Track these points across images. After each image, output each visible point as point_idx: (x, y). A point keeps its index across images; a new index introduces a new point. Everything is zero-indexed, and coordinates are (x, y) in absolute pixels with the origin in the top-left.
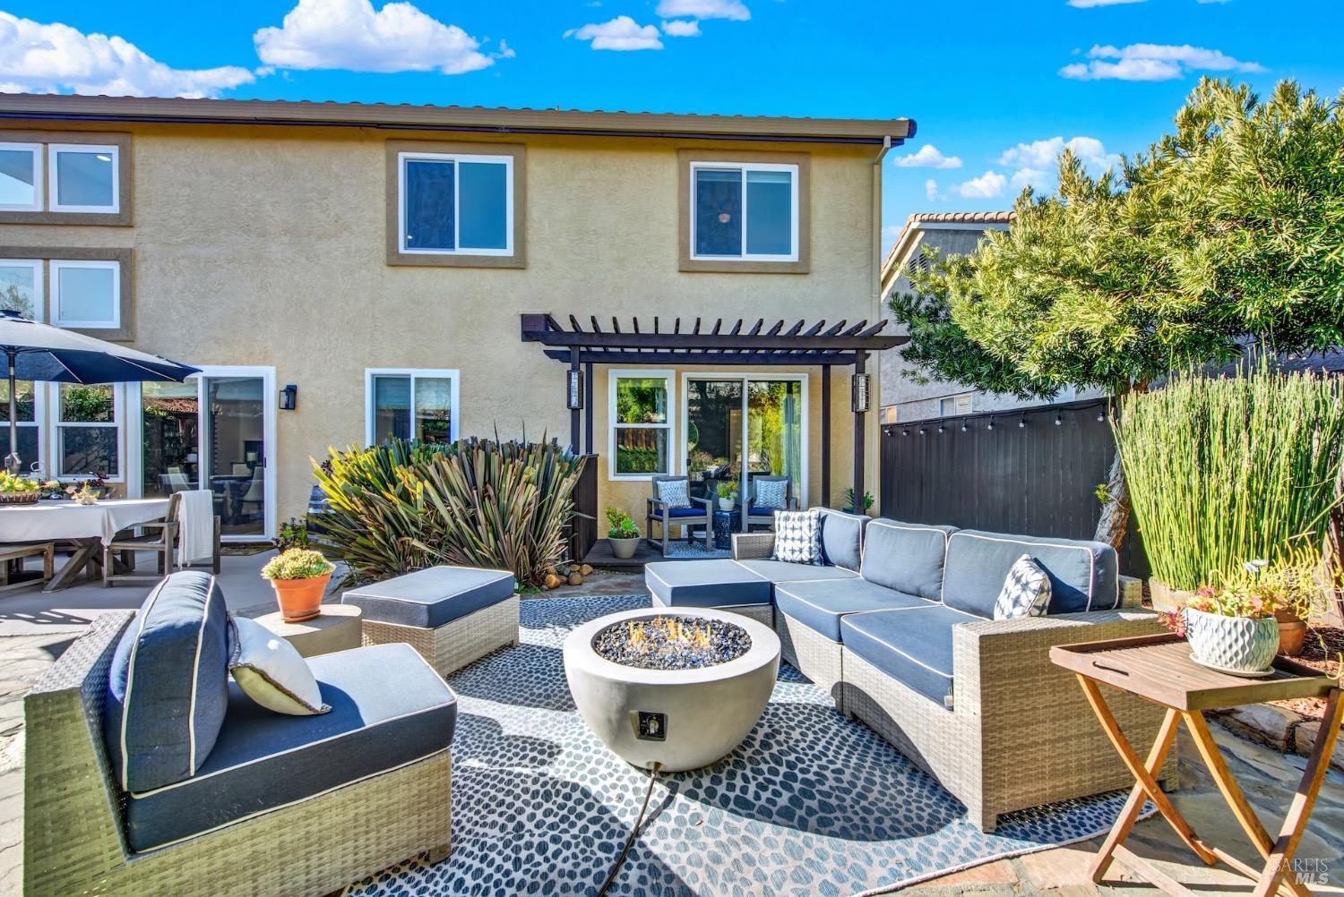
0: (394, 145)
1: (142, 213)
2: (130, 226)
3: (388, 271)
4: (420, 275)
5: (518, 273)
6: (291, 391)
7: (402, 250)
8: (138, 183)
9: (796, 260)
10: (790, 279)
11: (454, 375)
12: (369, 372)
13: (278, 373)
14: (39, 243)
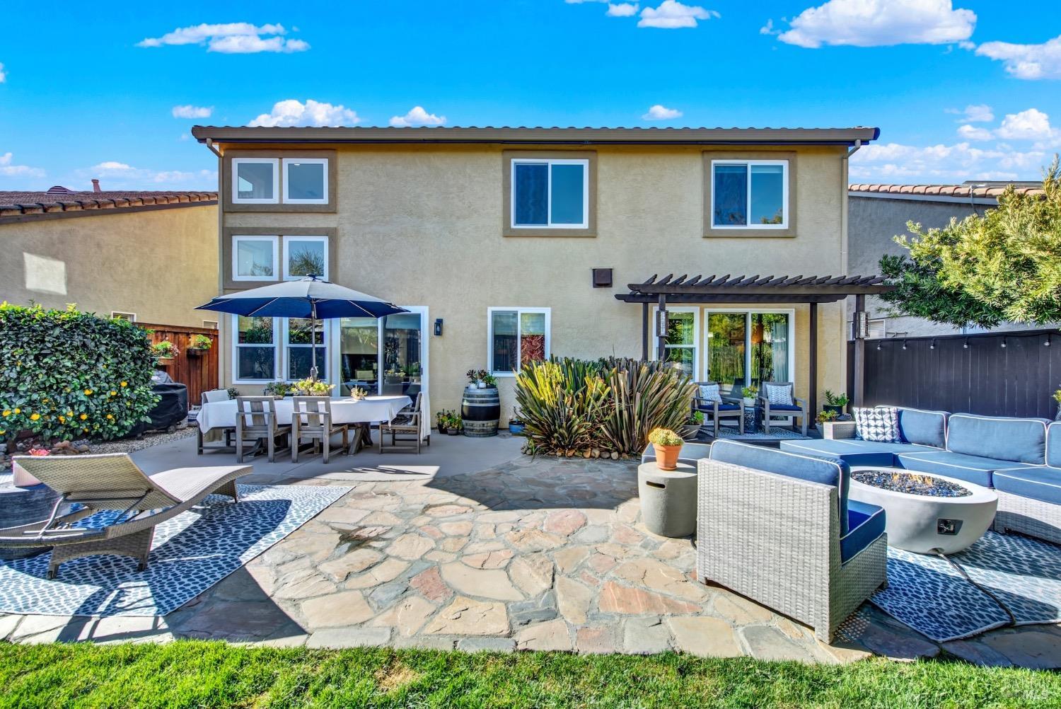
0: (508, 154)
1: (343, 204)
2: (335, 213)
3: (503, 240)
4: (525, 242)
5: (591, 240)
6: (439, 323)
7: (513, 226)
8: (340, 183)
9: (787, 228)
10: (782, 242)
11: (547, 312)
12: (490, 309)
13: (430, 311)
14: (276, 225)
